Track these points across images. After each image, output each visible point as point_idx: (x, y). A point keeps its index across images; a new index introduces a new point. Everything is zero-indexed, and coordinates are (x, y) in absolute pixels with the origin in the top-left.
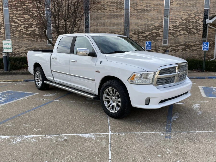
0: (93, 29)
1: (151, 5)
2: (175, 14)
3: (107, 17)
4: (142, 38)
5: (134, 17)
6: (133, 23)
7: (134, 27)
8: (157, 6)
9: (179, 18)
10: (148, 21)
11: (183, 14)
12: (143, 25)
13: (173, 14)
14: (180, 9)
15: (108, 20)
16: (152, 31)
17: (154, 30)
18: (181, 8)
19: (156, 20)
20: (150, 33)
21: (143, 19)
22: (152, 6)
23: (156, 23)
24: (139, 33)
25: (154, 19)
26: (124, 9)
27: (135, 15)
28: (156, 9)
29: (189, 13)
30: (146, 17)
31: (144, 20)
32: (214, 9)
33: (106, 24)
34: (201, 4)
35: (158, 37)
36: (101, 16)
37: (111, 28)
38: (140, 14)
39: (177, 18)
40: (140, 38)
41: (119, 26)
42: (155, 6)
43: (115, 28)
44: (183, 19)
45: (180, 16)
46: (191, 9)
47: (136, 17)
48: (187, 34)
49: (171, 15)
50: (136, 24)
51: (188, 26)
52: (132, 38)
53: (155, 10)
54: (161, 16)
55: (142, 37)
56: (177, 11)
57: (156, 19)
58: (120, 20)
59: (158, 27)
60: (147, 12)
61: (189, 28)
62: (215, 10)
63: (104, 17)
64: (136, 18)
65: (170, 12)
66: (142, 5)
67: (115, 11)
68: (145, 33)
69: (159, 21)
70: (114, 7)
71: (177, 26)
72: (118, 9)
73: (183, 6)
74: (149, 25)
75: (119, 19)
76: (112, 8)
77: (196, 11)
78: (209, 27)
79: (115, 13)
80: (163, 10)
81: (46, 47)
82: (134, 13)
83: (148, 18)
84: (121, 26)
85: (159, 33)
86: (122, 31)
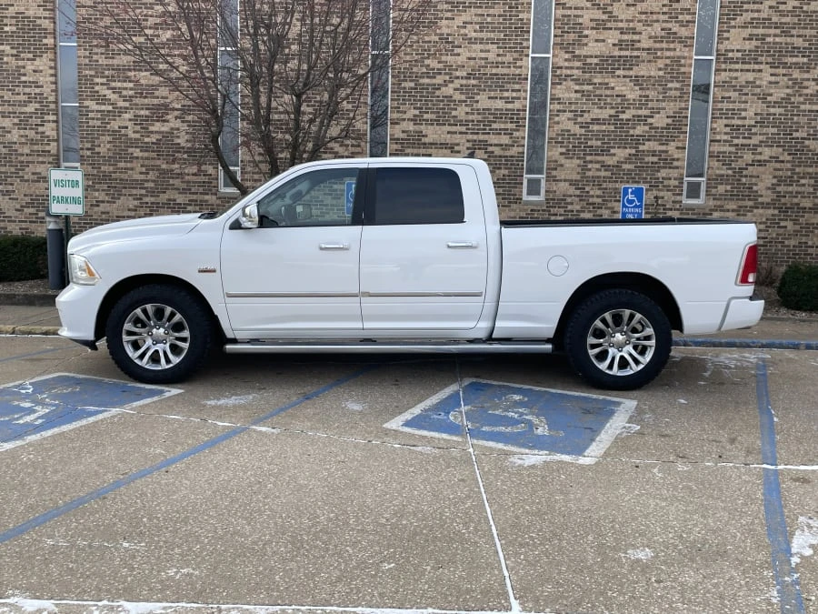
0: (403, 132)
1: (639, 41)
2: (736, 78)
3: (461, 86)
4: (598, 174)
5: (568, 89)
6: (565, 111)
7: (570, 126)
8: (664, 45)
9: (753, 95)
10: (624, 103)
11: (773, 79)
12: (604, 120)
13: (728, 79)
14: (761, 59)
15: (463, 97)
16: (640, 144)
17: (649, 140)
18: (762, 56)
19: (657, 101)
21: (606, 96)
22: (645, 44)
23: (659, 113)
24: (585, 151)
25: (650, 98)
26: (527, 56)
27: (572, 80)
28: (658, 58)
29: (796, 74)
30: (617, 88)
31: (609, 100)
33: (454, 113)
35: (667, 170)
36: (434, 81)
37: (474, 129)
38: (596, 77)
39: (747, 94)
40: (590, 170)
41: (507, 122)
42: (658, 45)
43: (490, 130)
44: (769, 98)
45: (759, 86)
46: (805, 60)
47: (577, 88)
48: (788, 162)
49: (723, 82)
50: (577, 114)
51: (792, 127)
52: (556, 169)
53: (655, 62)
54: (678, 85)
55: (598, 166)
56: (747, 67)
57: (661, 98)
58: (512, 98)
59: (666, 128)
60: (624, 69)
61: (795, 135)
63: (447, 86)
64: (576, 92)
65: (716, 70)
66: (604, 41)
67: (493, 63)
68: (612, 151)
69: (672, 104)
70: (489, 46)
71: (744, 126)
72: (506, 55)
73: (772, 48)
74: (629, 120)
75: (506, 94)
76: (481, 51)
79: (494, 71)
80: (688, 61)
81: (214, 197)
82: (569, 72)
83: (624, 93)
84: (516, 122)
85: (670, 152)
86: (516, 142)
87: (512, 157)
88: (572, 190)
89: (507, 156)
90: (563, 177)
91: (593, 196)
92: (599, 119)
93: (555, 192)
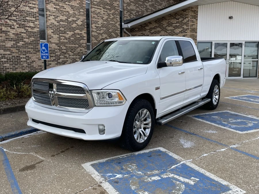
2: (96, 11)
4: (64, 41)
5: (52, 6)
6: (52, 15)
7: (53, 21)
10: (69, 16)
11: (104, 12)
12: (64, 20)
13: (94, 11)
14: (101, 5)
16: (75, 30)
17: (77, 29)
20: (73, 33)
21: (64, 11)
23: (79, 20)
24: (59, 32)
25: (76, 14)
27: (53, 3)
29: (108, 12)
30: (67, 9)
31: (65, 13)
32: (127, 11)
33: (10, 10)
34: (117, 3)
35: (82, 40)
37: (19, 19)
38: (60, 3)
39: (99, 16)
40: (61, 39)
41: (32, 17)
43: (26, 20)
44: (103, 18)
45: (101, 14)
46: (110, 7)
47: (55, 6)
50: (56, 17)
51: (109, 28)
52: (51, 38)
53: (76, 1)
54: (83, 11)
55: (63, 38)
56: (98, 7)
57: (79, 14)
58: (33, 7)
59: (81, 26)
60: (68, 2)
61: (109, 31)
62: (127, 13)
64: (54, 8)
65: (91, 7)
68: (67, 32)
69: (82, 17)
71: (99, 27)
74: (71, 21)
75: (30, 5)
77: (114, 11)
78: (125, 32)
83: (69, 11)
84: (35, 18)
85: (83, 34)
86: (36, 26)
87: (35, 32)
88: (57, 47)
89: (33, 32)
90: (53, 42)
91: (63, 49)
92: (62, 20)
93: (51, 47)
